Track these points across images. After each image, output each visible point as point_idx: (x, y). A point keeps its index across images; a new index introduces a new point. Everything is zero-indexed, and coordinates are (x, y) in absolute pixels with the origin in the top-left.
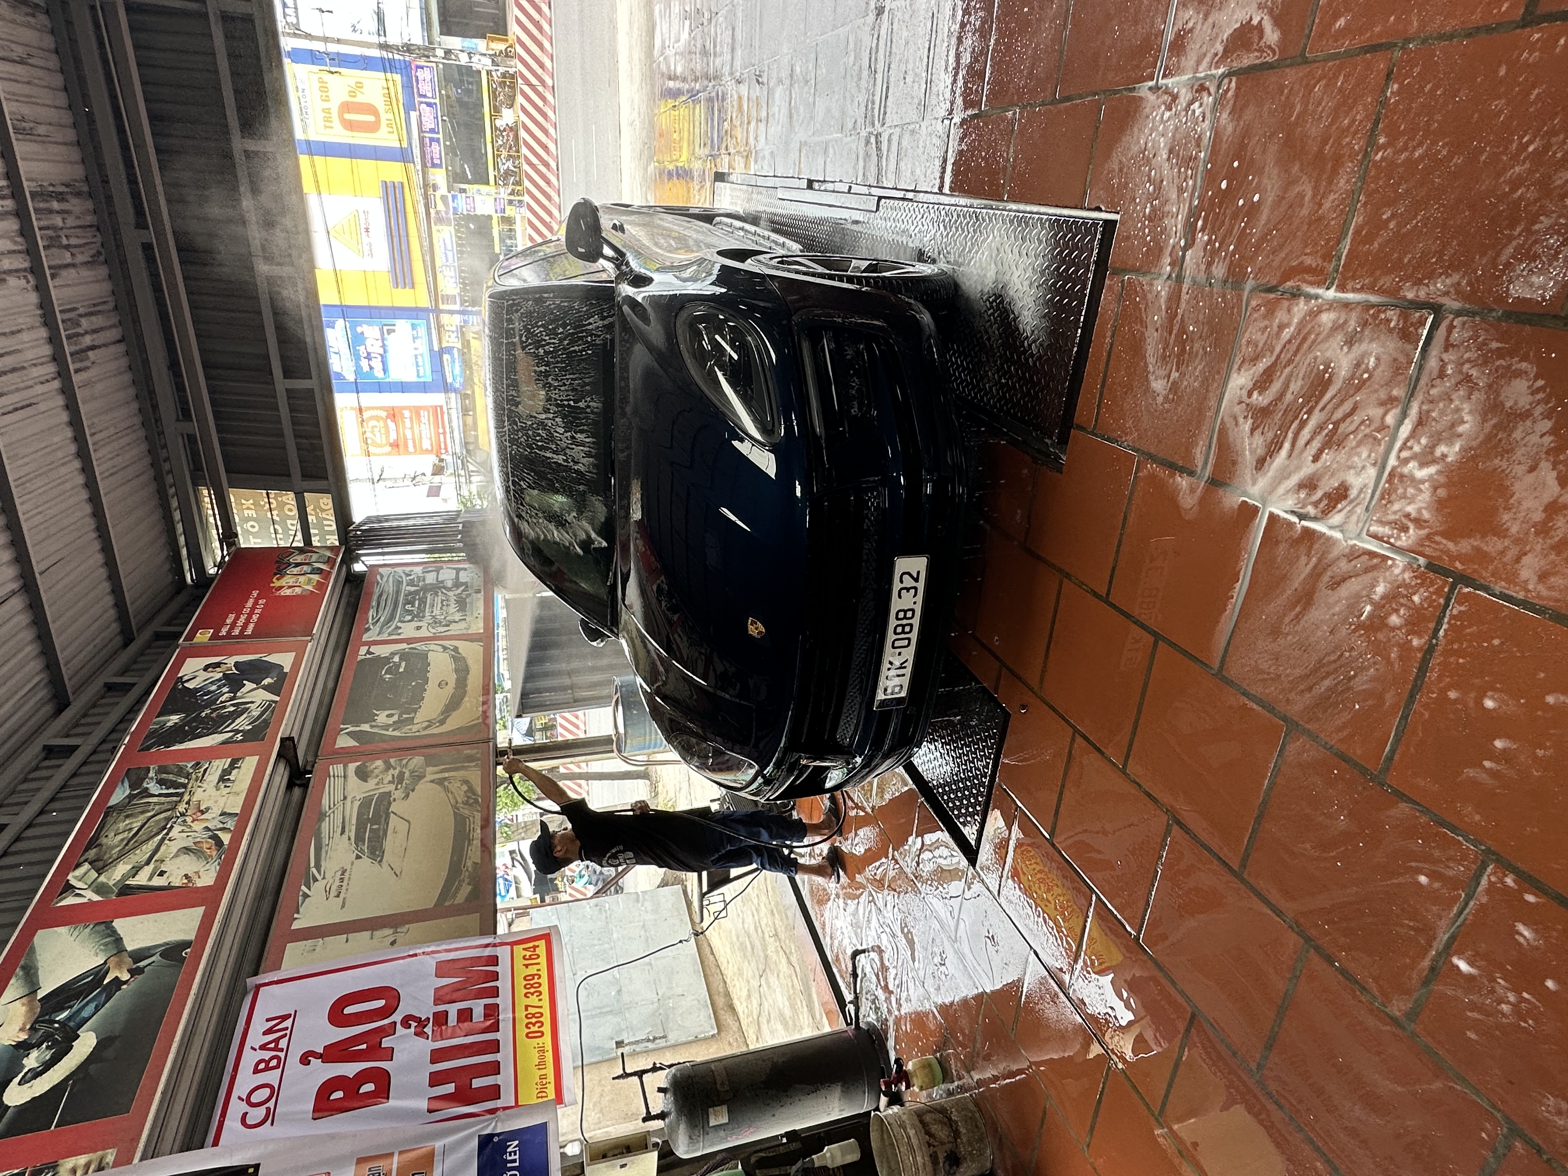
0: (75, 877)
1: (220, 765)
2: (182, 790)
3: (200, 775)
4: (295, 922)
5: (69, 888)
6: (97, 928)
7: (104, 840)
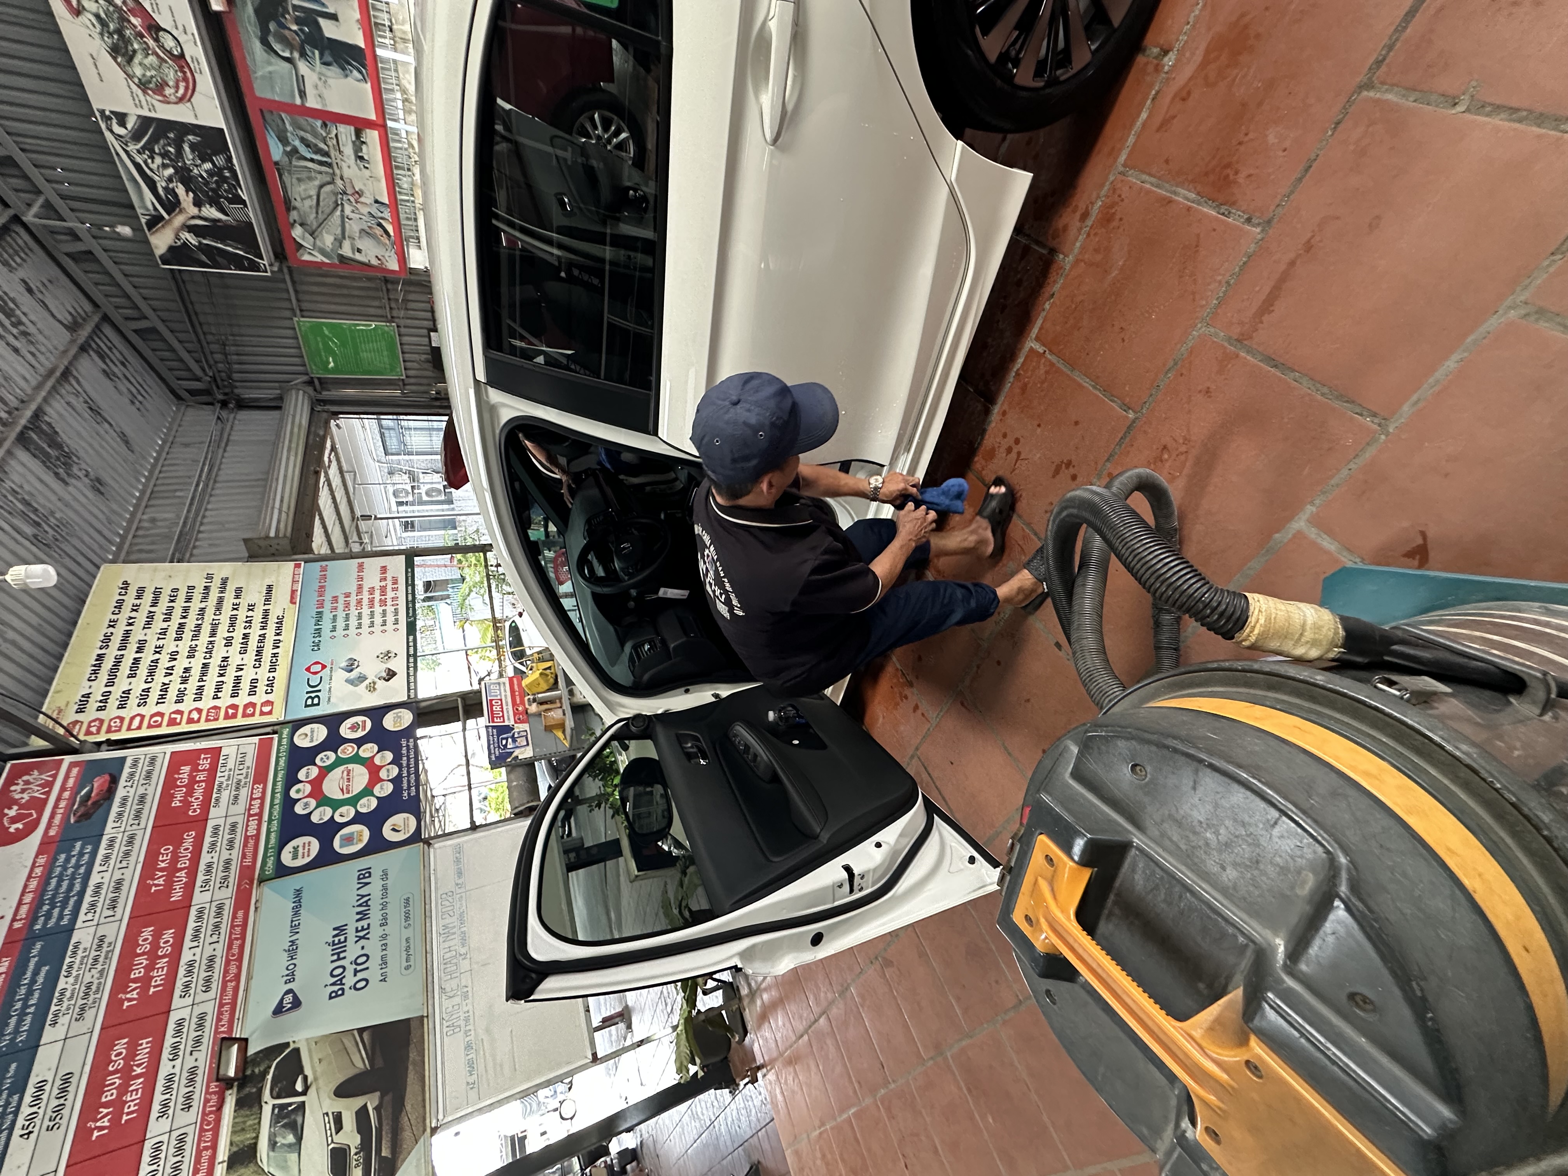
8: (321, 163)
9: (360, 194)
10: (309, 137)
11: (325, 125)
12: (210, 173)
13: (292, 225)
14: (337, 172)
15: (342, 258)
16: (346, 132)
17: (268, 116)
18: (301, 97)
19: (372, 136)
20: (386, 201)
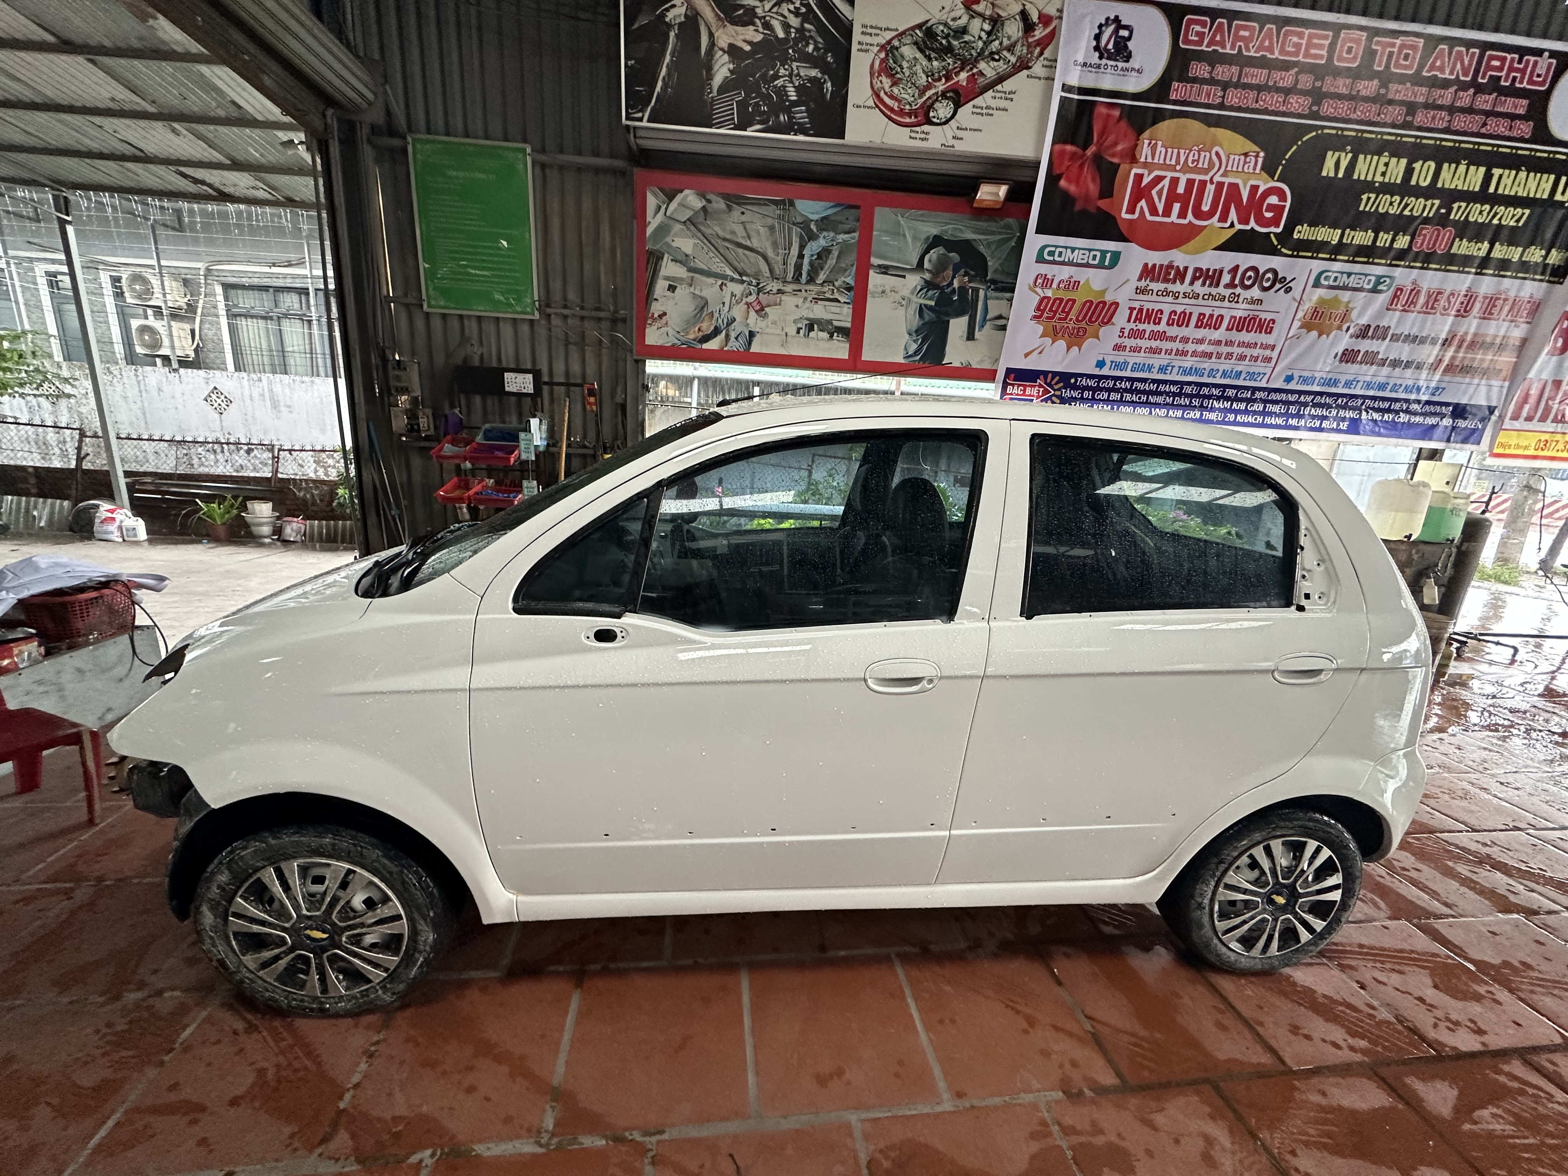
8: (798, 268)
9: (761, 311)
10: (831, 262)
11: (849, 289)
12: (782, 92)
13: (702, 195)
14: (789, 288)
15: (655, 258)
16: (843, 315)
17: (853, 211)
18: (880, 266)
19: (840, 350)
20: (755, 348)
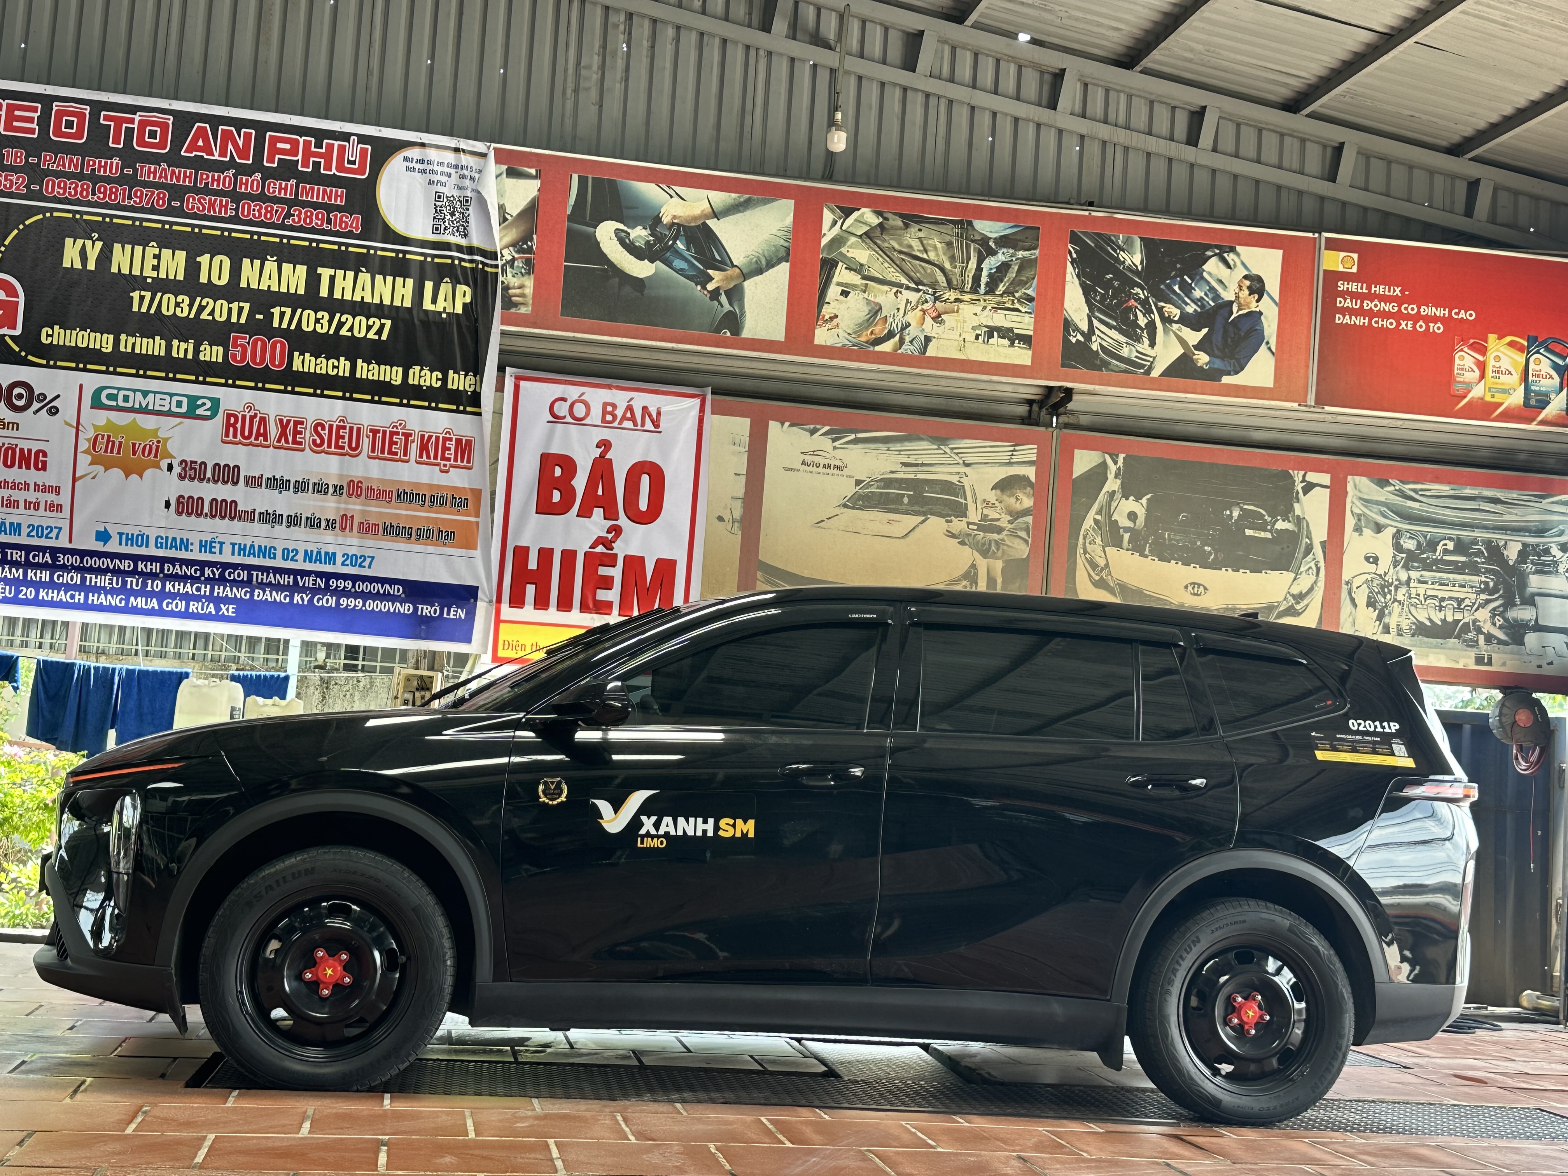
0: (862, 215)
1: (1024, 323)
2: (982, 289)
3: (1008, 305)
4: (778, 424)
5: (847, 212)
6: (783, 249)
7: (914, 229)
